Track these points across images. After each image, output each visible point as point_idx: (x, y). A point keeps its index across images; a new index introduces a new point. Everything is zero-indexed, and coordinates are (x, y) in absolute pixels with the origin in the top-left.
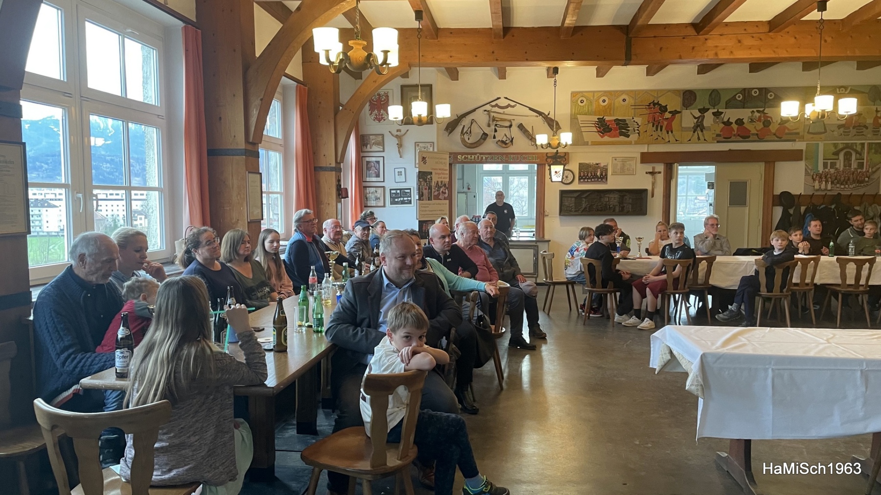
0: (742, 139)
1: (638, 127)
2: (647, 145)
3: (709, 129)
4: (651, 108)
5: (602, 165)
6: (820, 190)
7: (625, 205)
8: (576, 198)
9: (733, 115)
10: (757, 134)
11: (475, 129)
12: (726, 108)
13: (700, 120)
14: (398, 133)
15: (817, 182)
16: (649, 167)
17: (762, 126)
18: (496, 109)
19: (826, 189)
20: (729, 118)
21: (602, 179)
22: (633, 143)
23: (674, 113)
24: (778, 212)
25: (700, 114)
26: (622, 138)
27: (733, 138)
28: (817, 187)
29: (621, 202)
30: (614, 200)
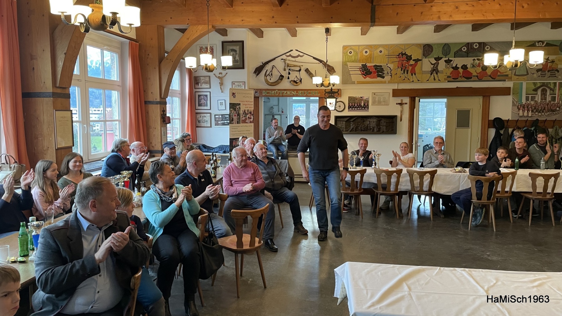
0: (466, 80)
1: (391, 71)
2: (397, 84)
3: (442, 72)
4: (400, 57)
5: (365, 98)
6: (523, 116)
7: (381, 127)
8: (346, 121)
9: (459, 62)
10: (477, 76)
11: (275, 72)
12: (454, 57)
13: (435, 66)
14: (220, 75)
15: (521, 110)
16: (398, 100)
17: (481, 70)
18: (290, 58)
19: (528, 116)
20: (457, 64)
21: (365, 108)
22: (387, 82)
23: (417, 61)
24: (492, 133)
25: (436, 62)
26: (379, 79)
27: (460, 79)
28: (521, 114)
29: (378, 124)
30: (373, 123)
